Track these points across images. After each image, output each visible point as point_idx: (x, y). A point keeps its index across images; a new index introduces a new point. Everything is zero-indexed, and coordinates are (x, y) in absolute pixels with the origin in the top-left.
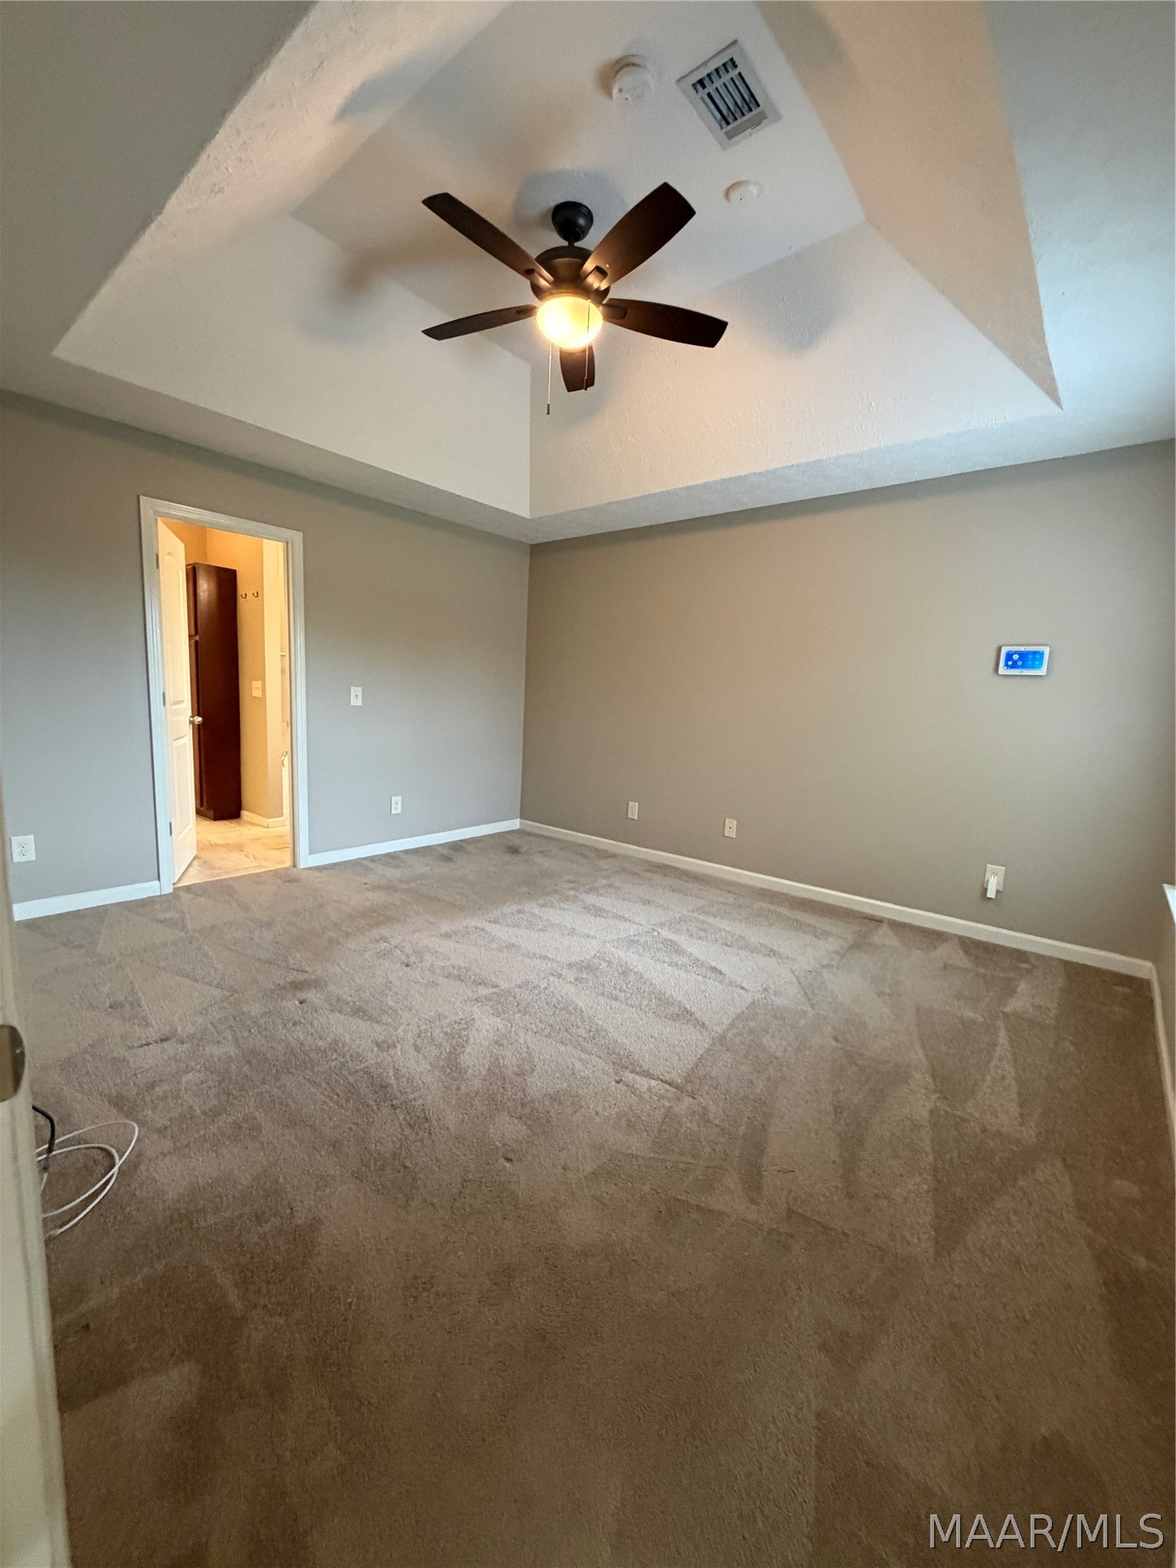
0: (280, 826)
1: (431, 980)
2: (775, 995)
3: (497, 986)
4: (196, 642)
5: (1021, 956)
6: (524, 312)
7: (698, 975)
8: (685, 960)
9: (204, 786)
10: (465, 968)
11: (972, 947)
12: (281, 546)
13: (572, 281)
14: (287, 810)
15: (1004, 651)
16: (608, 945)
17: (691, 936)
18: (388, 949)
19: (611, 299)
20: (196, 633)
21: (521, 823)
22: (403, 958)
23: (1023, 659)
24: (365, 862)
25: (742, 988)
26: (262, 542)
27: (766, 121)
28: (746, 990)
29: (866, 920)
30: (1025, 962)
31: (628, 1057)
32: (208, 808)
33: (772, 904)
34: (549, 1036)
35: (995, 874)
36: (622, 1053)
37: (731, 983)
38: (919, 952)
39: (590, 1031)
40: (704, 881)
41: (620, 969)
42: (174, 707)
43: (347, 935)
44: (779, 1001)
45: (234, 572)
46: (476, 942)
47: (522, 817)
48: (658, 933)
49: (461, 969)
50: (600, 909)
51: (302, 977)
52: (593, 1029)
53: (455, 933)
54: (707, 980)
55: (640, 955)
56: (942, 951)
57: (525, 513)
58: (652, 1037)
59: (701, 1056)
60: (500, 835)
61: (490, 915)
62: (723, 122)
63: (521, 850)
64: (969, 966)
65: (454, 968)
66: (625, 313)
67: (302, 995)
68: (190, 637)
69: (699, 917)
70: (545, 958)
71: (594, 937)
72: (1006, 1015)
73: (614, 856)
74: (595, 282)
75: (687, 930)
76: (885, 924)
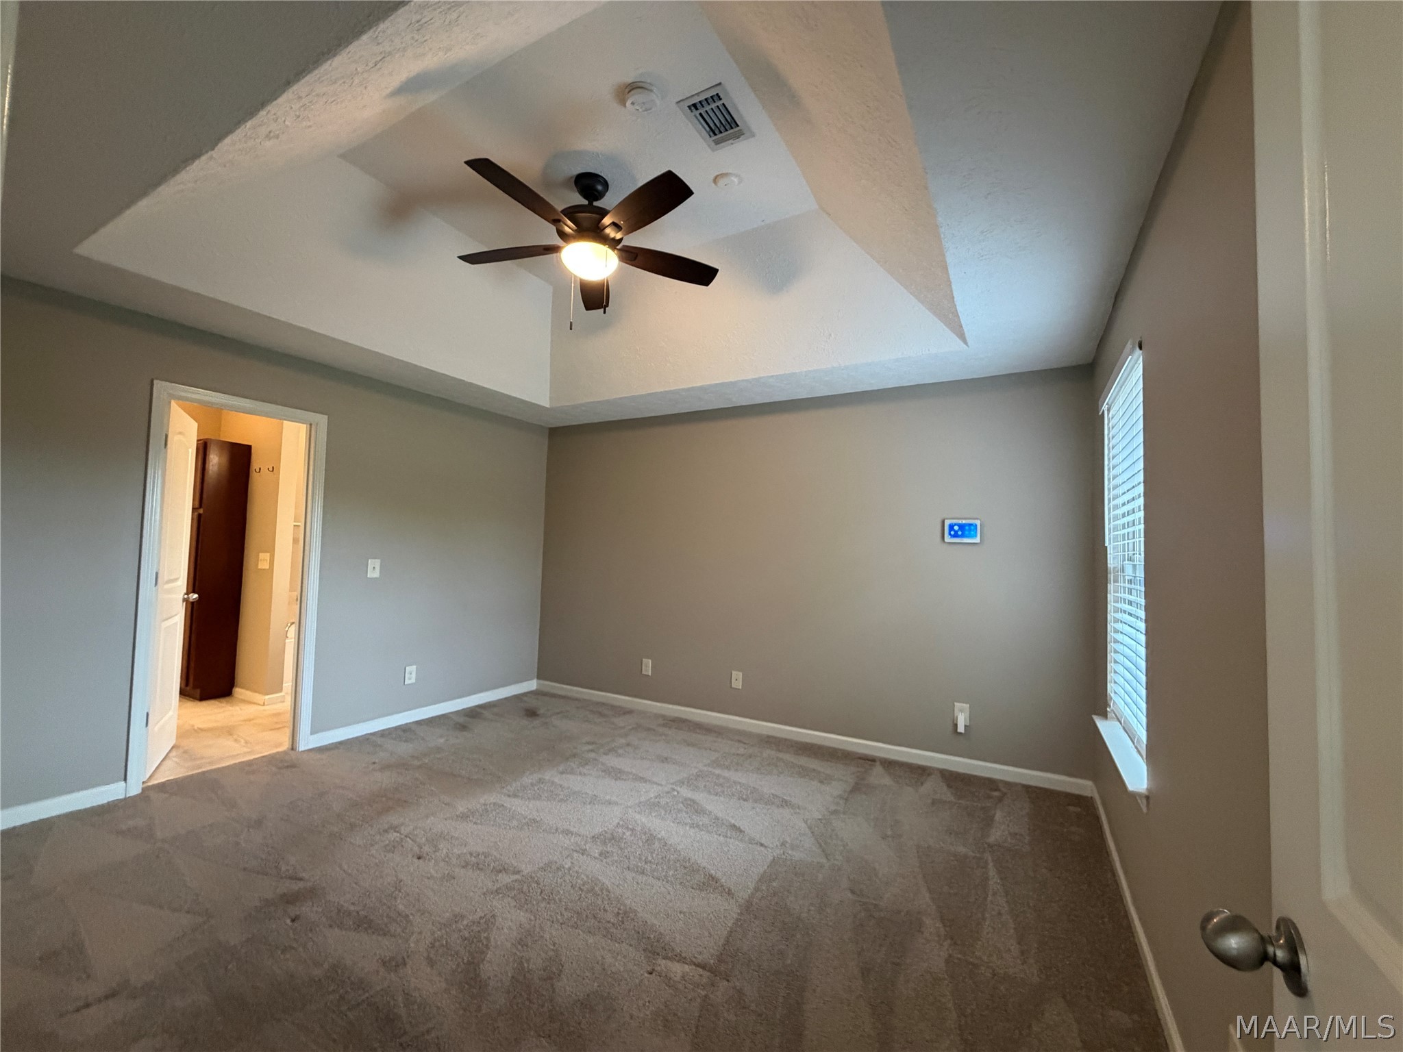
0: (281, 702)
1: (447, 873)
2: (792, 849)
3: (518, 872)
4: (200, 515)
5: (991, 784)
6: (552, 249)
7: (720, 835)
8: (705, 820)
9: (192, 665)
10: (483, 853)
11: (952, 779)
12: (303, 428)
13: (592, 231)
14: (288, 684)
15: (947, 523)
16: (630, 810)
17: (709, 792)
18: (398, 839)
19: (624, 246)
20: (201, 506)
21: (538, 684)
22: (416, 849)
23: (962, 530)
24: (374, 738)
25: (762, 845)
26: (282, 424)
27: (742, 136)
28: (766, 847)
29: (861, 761)
30: (996, 790)
31: (658, 941)
32: (195, 687)
33: (780, 751)
34: (576, 926)
35: (961, 711)
36: (652, 936)
37: (751, 841)
38: (910, 789)
39: (618, 913)
40: (715, 732)
41: (643, 837)
42: (166, 586)
43: (352, 827)
44: (797, 855)
45: (249, 448)
46: (495, 821)
47: (539, 677)
48: (678, 793)
49: (479, 855)
50: (621, 771)
51: (296, 886)
52: (621, 912)
53: (473, 813)
54: (728, 840)
55: (663, 819)
56: (931, 786)
57: (545, 403)
58: (680, 913)
59: (731, 928)
60: (518, 698)
61: (509, 787)
62: (711, 134)
63: (538, 713)
64: (952, 799)
65: (471, 854)
66: (637, 256)
67: (293, 910)
68: (194, 510)
69: (714, 771)
70: (568, 832)
71: (616, 803)
72: (990, 846)
73: (630, 712)
74: (611, 233)
75: (705, 786)
76: (878, 763)
